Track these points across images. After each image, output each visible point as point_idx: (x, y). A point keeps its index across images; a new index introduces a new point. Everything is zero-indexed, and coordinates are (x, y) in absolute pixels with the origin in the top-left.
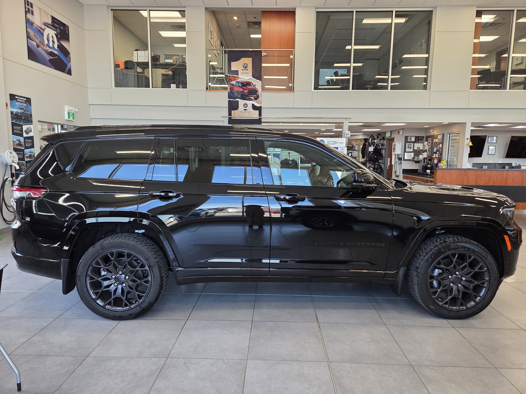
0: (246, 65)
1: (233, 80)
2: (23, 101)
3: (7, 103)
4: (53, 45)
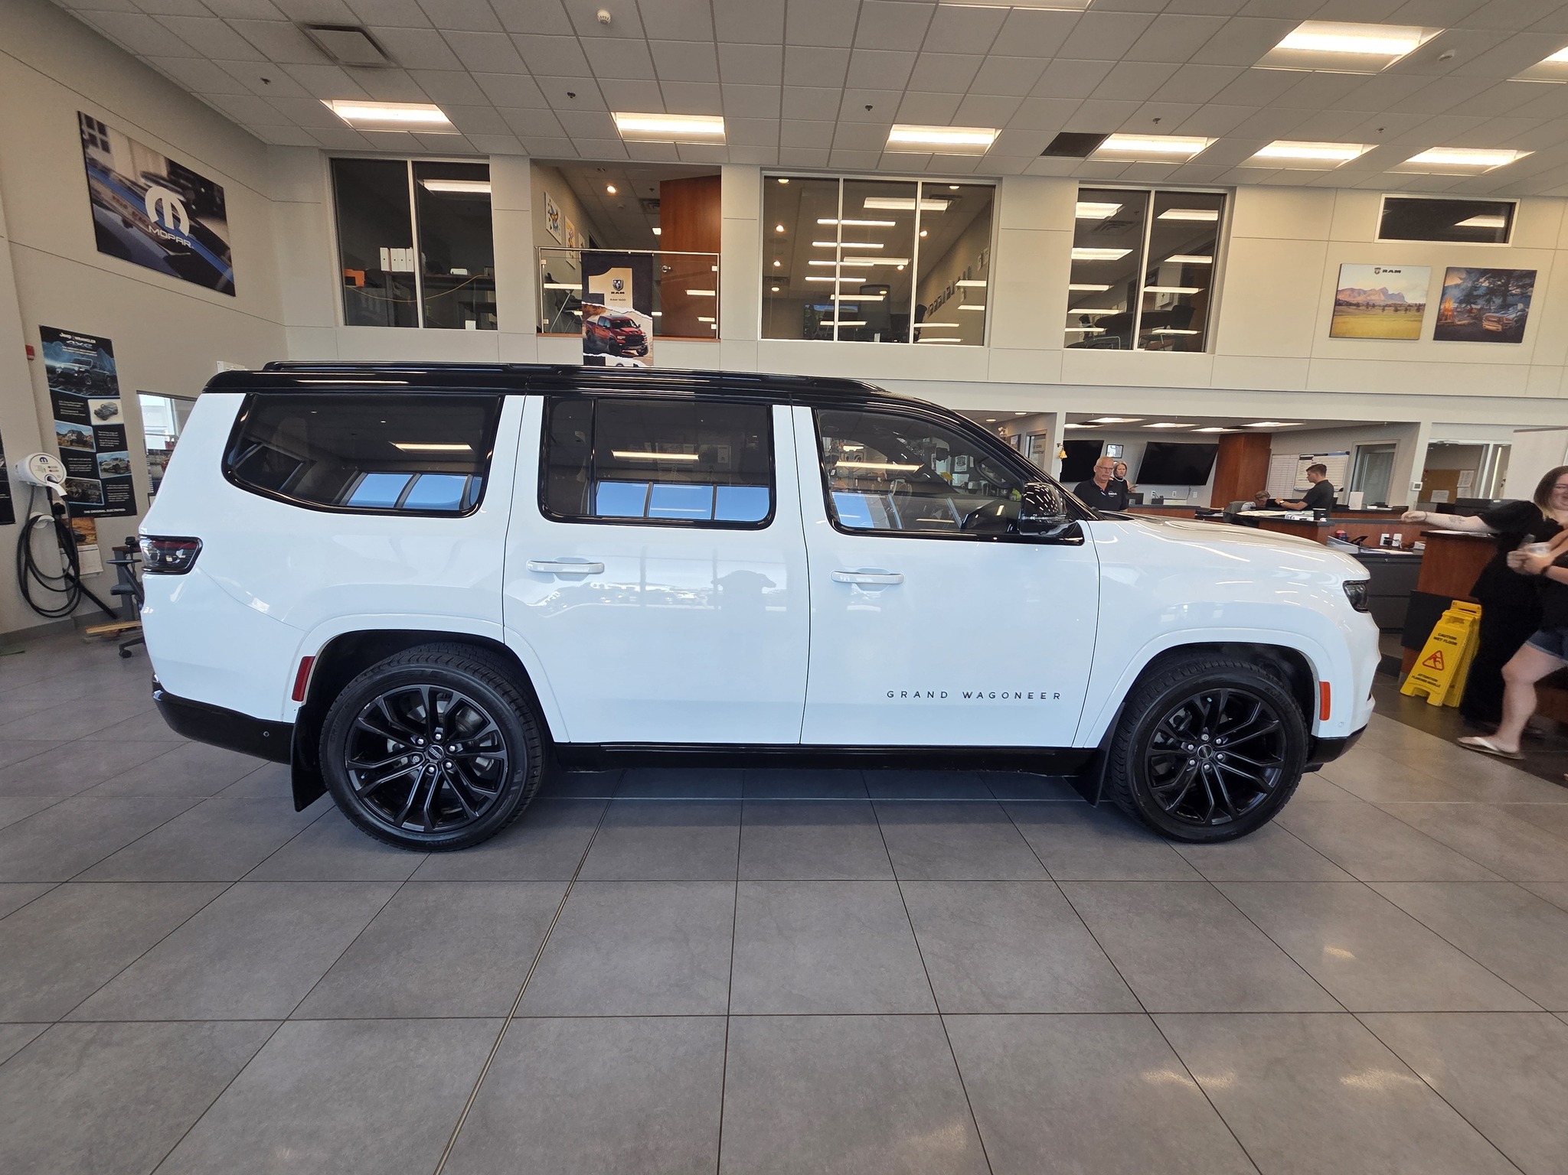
0: (619, 282)
1: (595, 314)
2: (85, 345)
3: (32, 347)
4: (177, 226)
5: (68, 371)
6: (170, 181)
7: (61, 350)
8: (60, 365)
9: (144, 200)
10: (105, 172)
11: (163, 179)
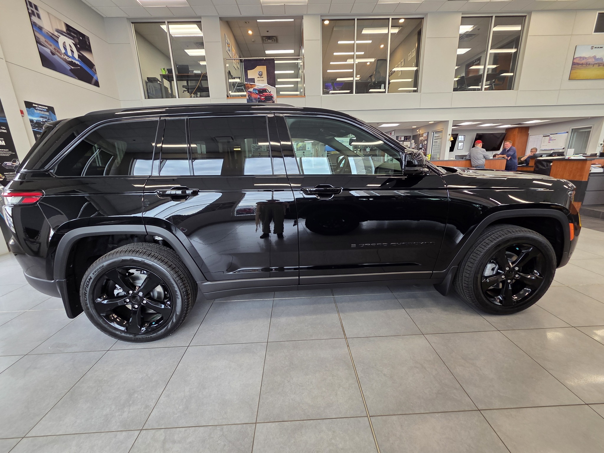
0: (261, 72)
1: (250, 88)
2: (44, 109)
3: (22, 111)
4: (73, 55)
5: (38, 121)
6: (68, 34)
7: (34, 112)
8: (35, 119)
9: (58, 42)
10: (40, 28)
11: (64, 32)
